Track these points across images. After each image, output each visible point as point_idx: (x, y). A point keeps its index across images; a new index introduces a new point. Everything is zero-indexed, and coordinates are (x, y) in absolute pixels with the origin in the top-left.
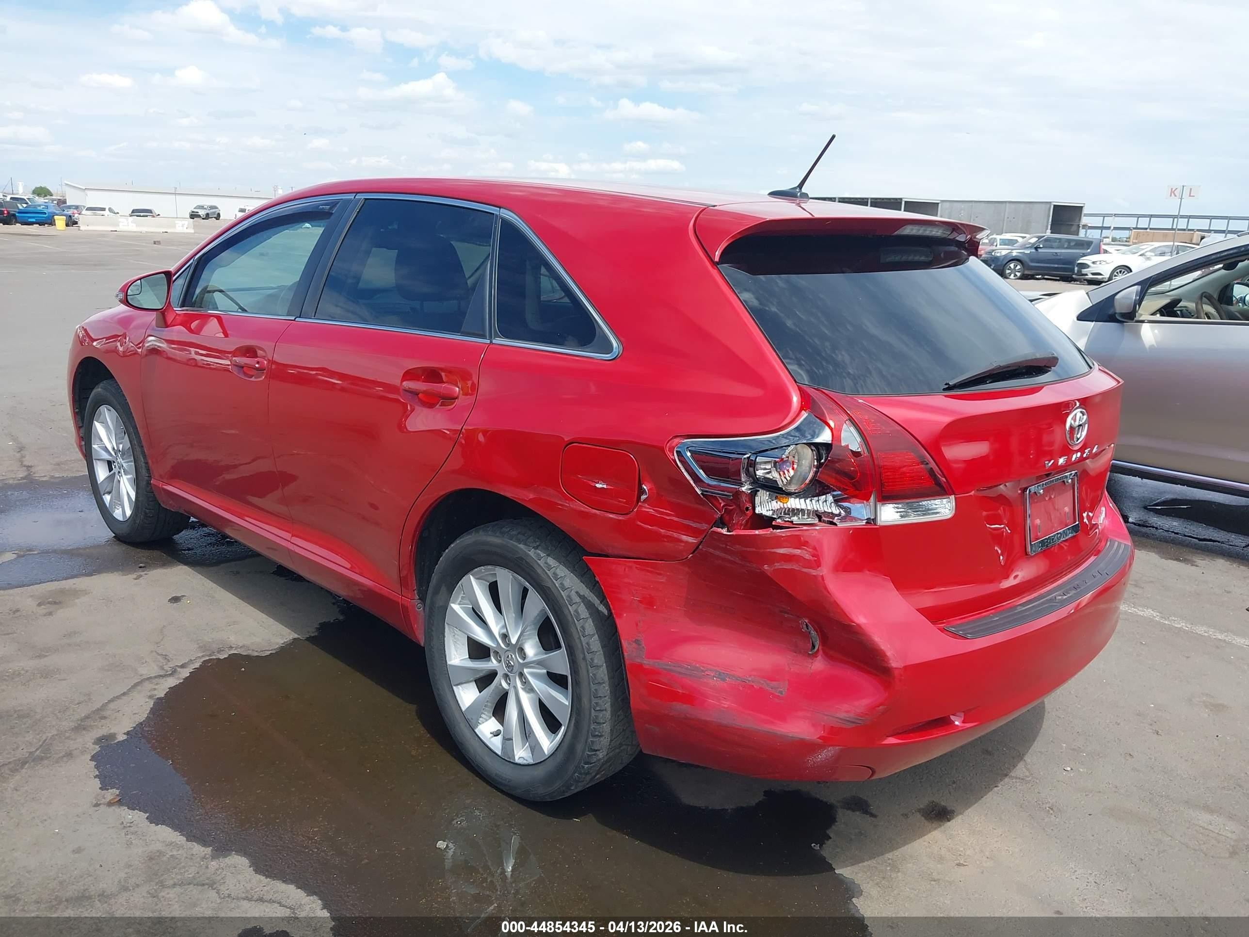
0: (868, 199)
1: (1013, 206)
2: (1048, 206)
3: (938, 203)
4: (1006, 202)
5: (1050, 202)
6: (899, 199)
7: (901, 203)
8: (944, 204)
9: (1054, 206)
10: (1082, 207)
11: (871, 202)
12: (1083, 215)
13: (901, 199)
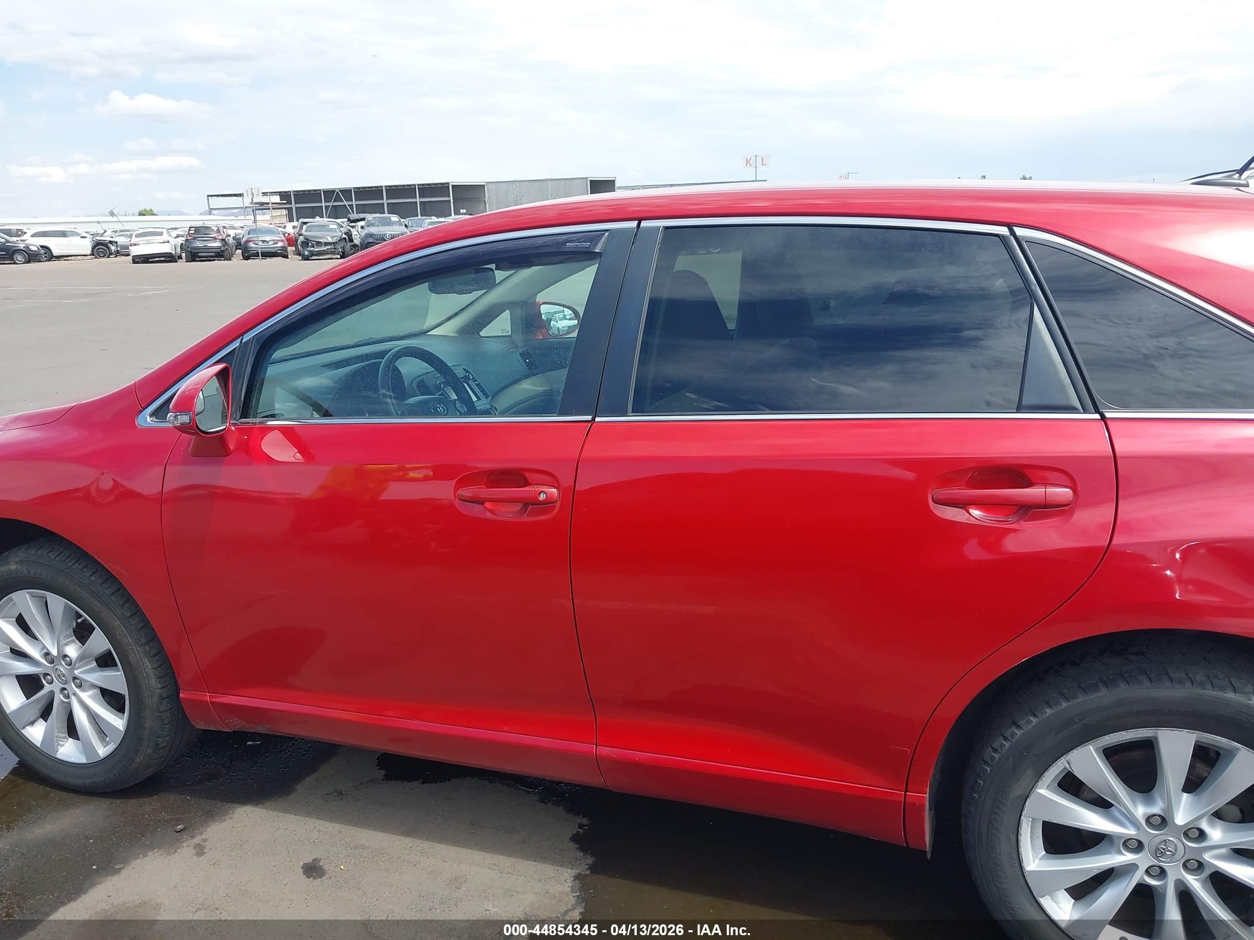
0: (415, 185)
1: (554, 183)
2: (585, 182)
3: (484, 185)
4: (546, 180)
5: (587, 178)
6: (446, 183)
7: (448, 187)
8: (490, 185)
9: (591, 181)
10: (614, 181)
11: (418, 188)
12: (616, 189)
13: (448, 183)
